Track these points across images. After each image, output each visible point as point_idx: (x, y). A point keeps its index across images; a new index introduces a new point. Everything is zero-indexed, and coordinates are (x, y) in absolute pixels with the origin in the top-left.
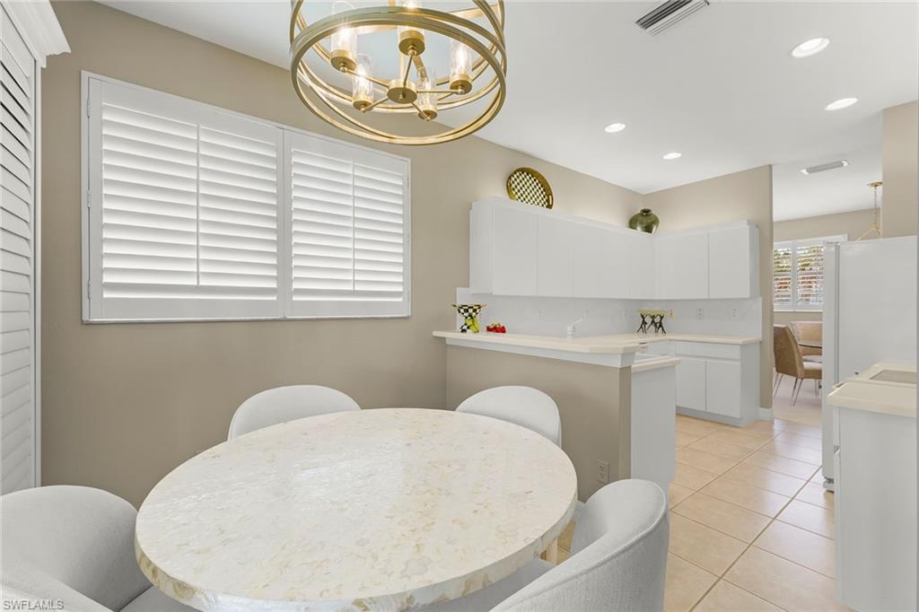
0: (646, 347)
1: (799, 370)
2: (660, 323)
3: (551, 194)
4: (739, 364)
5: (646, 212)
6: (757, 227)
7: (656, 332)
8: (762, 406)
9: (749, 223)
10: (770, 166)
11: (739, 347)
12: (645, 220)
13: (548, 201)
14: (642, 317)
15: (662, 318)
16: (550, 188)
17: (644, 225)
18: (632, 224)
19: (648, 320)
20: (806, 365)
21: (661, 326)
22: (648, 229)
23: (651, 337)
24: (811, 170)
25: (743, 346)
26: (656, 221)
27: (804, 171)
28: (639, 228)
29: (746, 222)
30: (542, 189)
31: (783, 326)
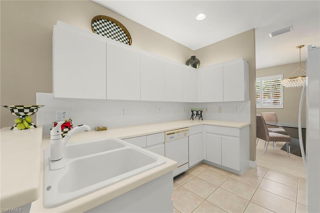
0: (188, 130)
1: (267, 137)
2: (201, 114)
3: (131, 38)
4: (238, 139)
5: (193, 58)
6: (248, 62)
7: (199, 119)
8: (251, 160)
9: (243, 59)
10: (254, 30)
11: (238, 129)
12: (193, 62)
13: (129, 42)
14: (192, 111)
15: (201, 112)
16: (129, 35)
17: (193, 64)
18: (187, 63)
19: (195, 113)
20: (271, 134)
21: (201, 116)
22: (195, 66)
23: (197, 122)
24: (274, 34)
25: (241, 129)
26: (198, 62)
27: (270, 35)
28: (190, 66)
29: (242, 58)
30: (125, 35)
31: (260, 115)
